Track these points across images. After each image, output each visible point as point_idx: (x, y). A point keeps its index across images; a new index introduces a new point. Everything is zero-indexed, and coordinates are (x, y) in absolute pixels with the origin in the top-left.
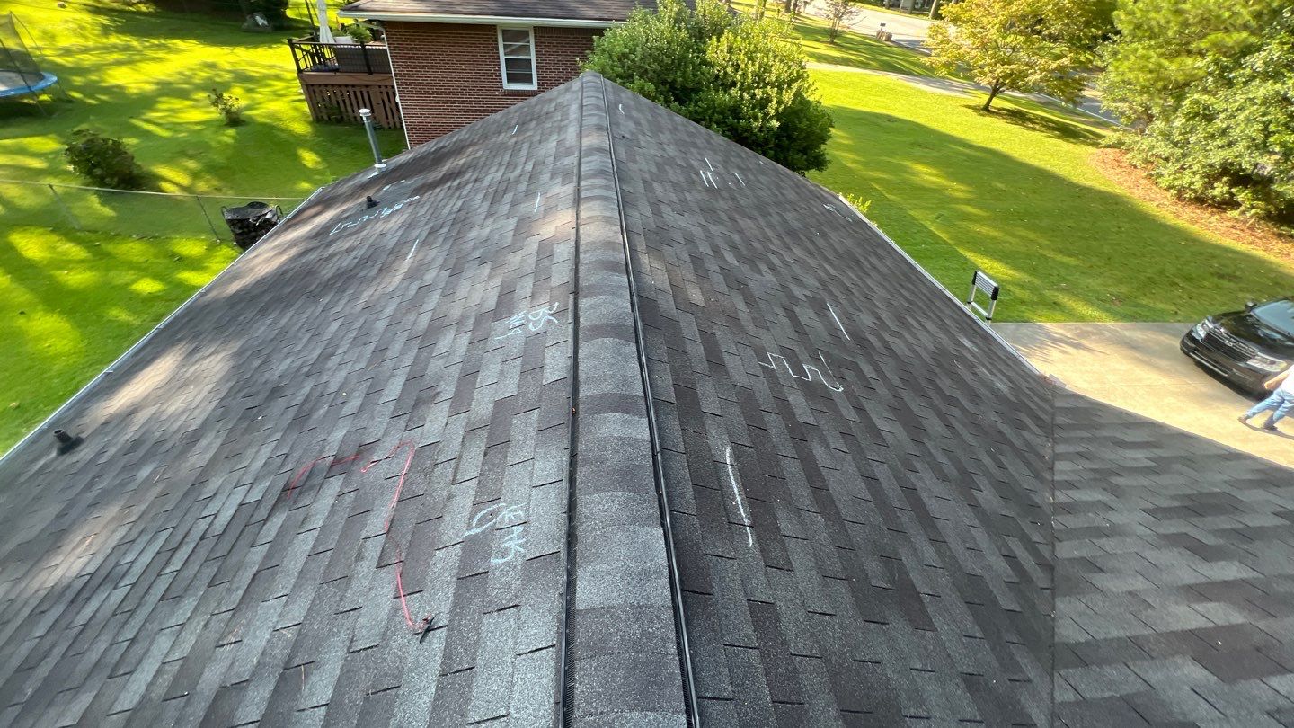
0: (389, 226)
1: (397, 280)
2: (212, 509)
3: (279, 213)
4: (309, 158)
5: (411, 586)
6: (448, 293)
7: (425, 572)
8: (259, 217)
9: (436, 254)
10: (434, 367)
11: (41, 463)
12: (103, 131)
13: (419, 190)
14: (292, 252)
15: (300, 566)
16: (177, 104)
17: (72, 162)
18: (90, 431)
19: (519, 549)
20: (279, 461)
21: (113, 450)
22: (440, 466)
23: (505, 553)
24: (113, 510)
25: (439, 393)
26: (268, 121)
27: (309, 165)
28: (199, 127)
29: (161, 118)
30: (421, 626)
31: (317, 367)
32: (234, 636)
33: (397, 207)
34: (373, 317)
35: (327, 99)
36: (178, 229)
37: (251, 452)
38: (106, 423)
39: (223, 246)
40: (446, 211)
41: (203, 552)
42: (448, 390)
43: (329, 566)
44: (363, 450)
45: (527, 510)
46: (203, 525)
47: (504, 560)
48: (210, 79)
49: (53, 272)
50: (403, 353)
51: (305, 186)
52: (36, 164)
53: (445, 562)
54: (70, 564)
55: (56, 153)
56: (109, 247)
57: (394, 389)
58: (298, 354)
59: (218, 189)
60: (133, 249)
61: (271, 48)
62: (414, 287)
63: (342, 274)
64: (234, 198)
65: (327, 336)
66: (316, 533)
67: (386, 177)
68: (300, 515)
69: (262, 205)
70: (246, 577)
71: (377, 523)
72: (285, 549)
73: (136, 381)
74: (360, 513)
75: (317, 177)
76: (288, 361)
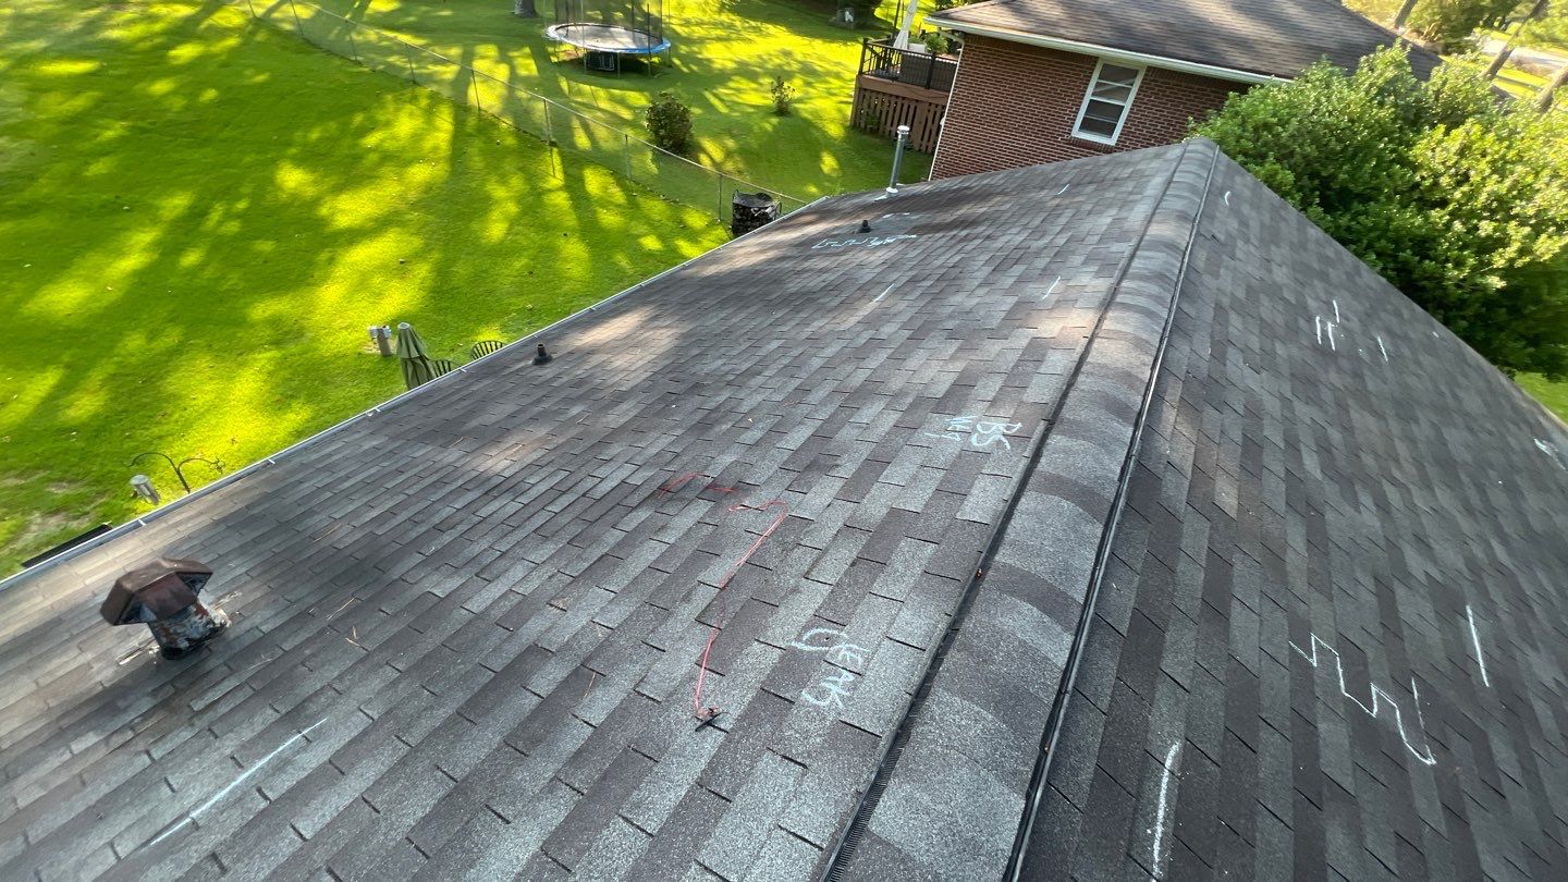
0: (872, 258)
1: (852, 321)
2: (601, 472)
3: (778, 211)
4: (829, 163)
5: (717, 662)
6: (898, 358)
7: (734, 656)
8: (760, 209)
9: (905, 307)
10: (846, 434)
11: (522, 364)
12: (681, 98)
13: (920, 229)
14: (771, 254)
15: (638, 571)
16: (744, 84)
17: (649, 120)
18: (558, 355)
19: (838, 700)
20: (669, 456)
21: (565, 379)
22: (802, 549)
23: (821, 694)
24: (541, 431)
25: (837, 466)
26: (810, 117)
27: (826, 169)
28: (752, 110)
29: (726, 94)
30: (703, 713)
31: (739, 381)
32: (564, 603)
33: (888, 241)
34: (813, 351)
35: (872, 106)
36: (694, 200)
37: (654, 435)
38: (571, 353)
39: (721, 227)
40: (938, 263)
41: (579, 508)
42: (848, 468)
43: (659, 589)
44: (741, 488)
45: (868, 660)
46: (589, 483)
47: (816, 702)
48: (780, 66)
49: (597, 208)
50: (823, 403)
51: (813, 189)
52: (626, 115)
53: (758, 659)
54: (499, 461)
55: (642, 108)
56: (641, 200)
57: (797, 438)
58: (732, 359)
59: (740, 172)
60: (656, 208)
61: (845, 44)
62: (867, 335)
63: (804, 294)
64: (748, 184)
65: (763, 352)
66: (665, 547)
67: (893, 204)
68: (661, 520)
69: (768, 198)
70: (598, 552)
71: (718, 572)
72: (634, 546)
73: (605, 326)
74: (707, 553)
75: (827, 184)
76: (720, 362)
